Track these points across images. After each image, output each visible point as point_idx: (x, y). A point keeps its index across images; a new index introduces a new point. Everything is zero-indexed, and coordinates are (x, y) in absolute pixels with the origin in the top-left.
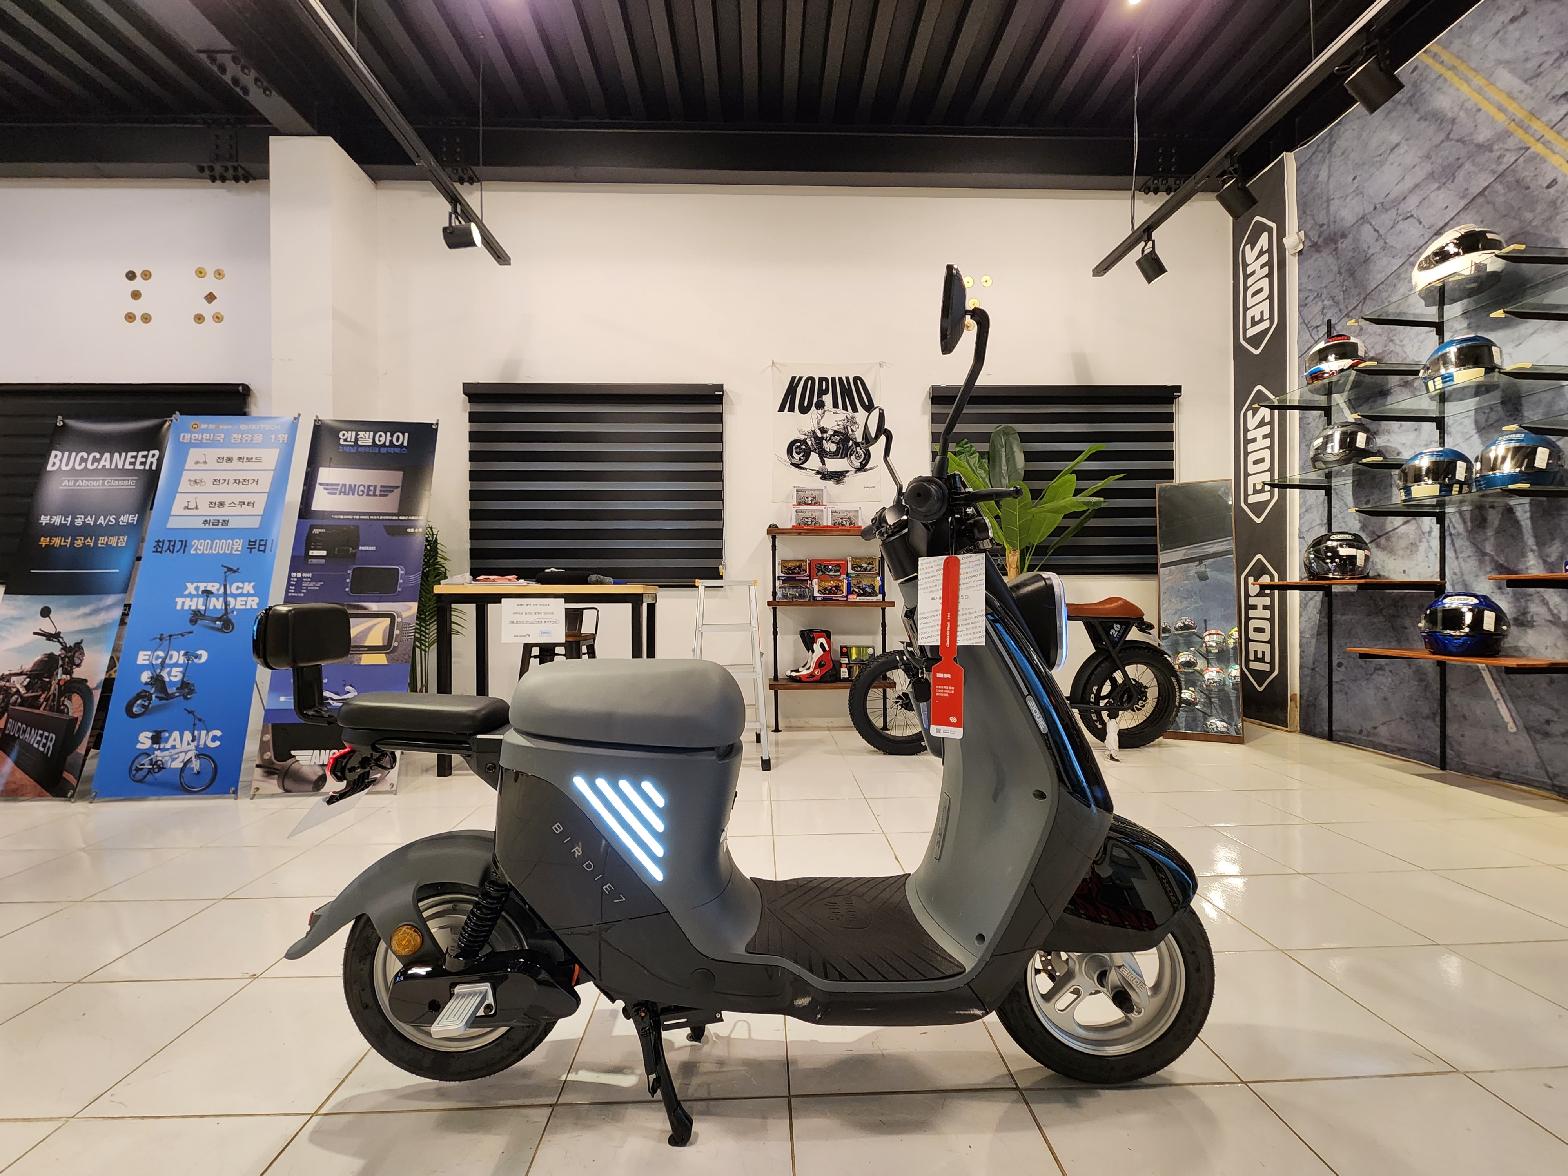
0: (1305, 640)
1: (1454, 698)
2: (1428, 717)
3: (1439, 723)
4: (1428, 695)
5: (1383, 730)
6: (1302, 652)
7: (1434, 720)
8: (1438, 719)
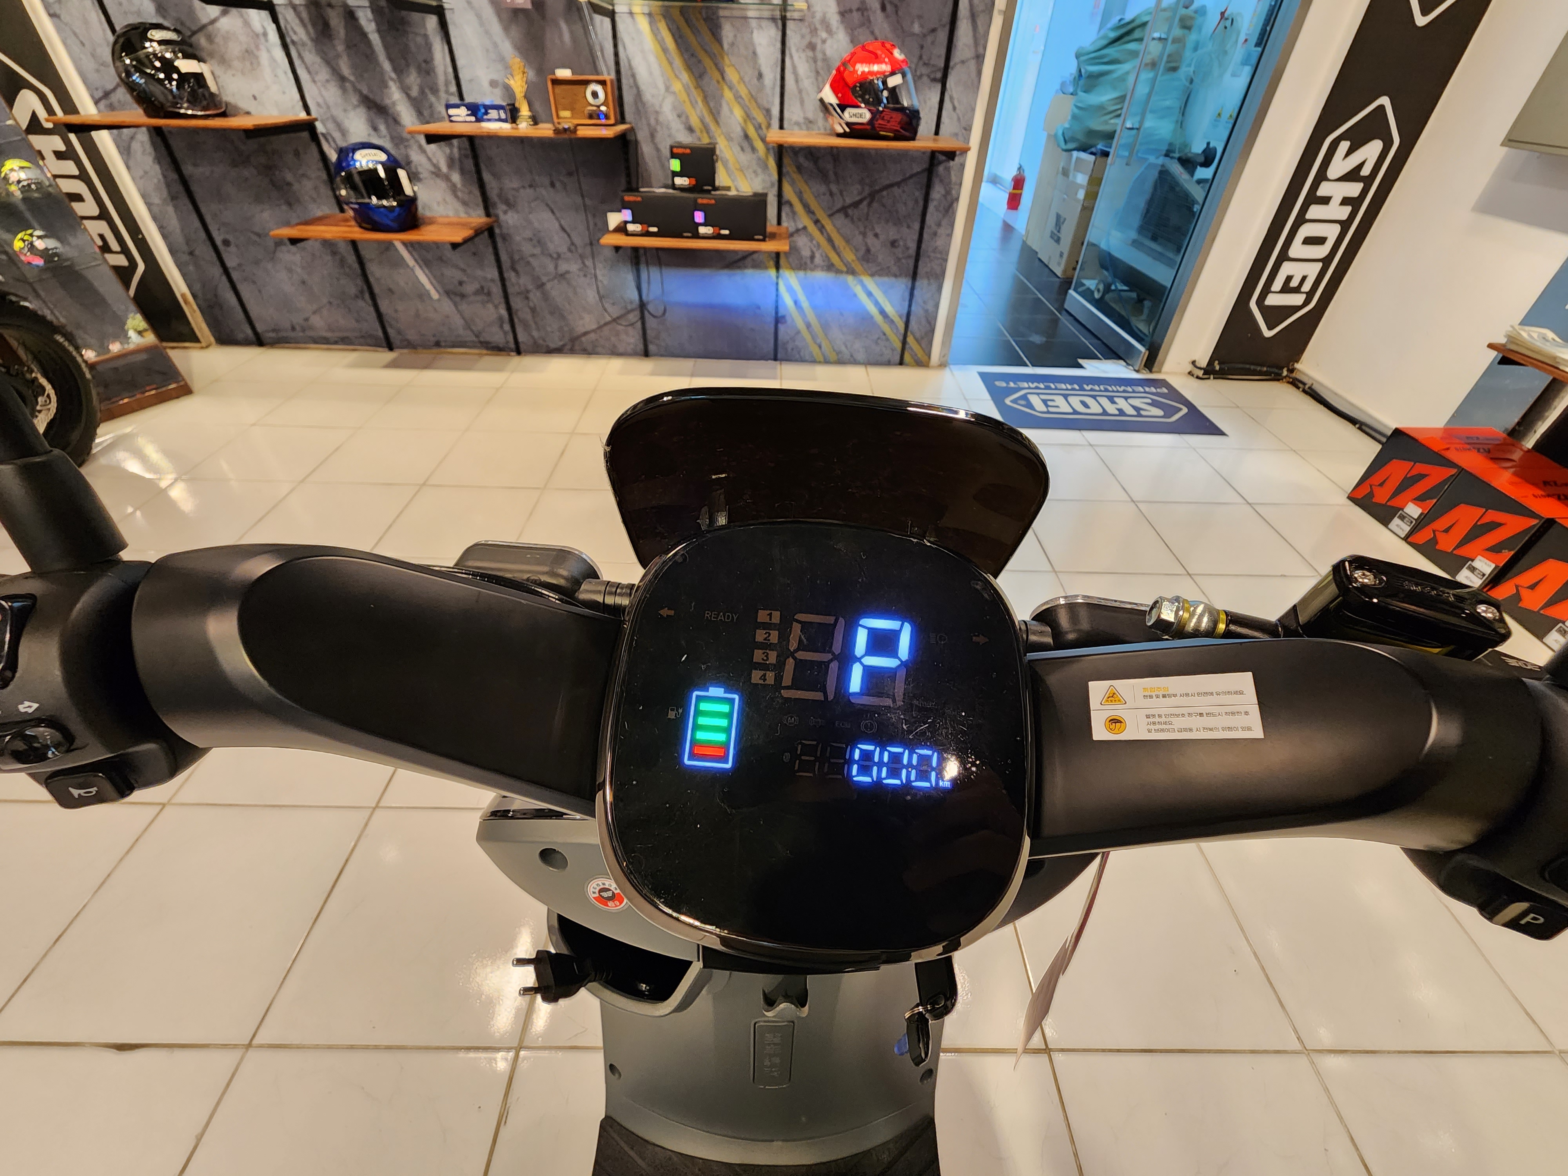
0: (156, 209)
1: (375, 270)
2: (357, 297)
3: (370, 302)
4: (347, 270)
5: (317, 321)
6: (161, 228)
7: (363, 299)
8: (367, 296)
